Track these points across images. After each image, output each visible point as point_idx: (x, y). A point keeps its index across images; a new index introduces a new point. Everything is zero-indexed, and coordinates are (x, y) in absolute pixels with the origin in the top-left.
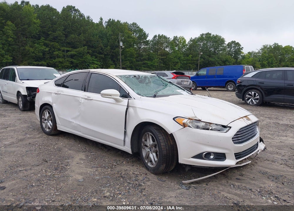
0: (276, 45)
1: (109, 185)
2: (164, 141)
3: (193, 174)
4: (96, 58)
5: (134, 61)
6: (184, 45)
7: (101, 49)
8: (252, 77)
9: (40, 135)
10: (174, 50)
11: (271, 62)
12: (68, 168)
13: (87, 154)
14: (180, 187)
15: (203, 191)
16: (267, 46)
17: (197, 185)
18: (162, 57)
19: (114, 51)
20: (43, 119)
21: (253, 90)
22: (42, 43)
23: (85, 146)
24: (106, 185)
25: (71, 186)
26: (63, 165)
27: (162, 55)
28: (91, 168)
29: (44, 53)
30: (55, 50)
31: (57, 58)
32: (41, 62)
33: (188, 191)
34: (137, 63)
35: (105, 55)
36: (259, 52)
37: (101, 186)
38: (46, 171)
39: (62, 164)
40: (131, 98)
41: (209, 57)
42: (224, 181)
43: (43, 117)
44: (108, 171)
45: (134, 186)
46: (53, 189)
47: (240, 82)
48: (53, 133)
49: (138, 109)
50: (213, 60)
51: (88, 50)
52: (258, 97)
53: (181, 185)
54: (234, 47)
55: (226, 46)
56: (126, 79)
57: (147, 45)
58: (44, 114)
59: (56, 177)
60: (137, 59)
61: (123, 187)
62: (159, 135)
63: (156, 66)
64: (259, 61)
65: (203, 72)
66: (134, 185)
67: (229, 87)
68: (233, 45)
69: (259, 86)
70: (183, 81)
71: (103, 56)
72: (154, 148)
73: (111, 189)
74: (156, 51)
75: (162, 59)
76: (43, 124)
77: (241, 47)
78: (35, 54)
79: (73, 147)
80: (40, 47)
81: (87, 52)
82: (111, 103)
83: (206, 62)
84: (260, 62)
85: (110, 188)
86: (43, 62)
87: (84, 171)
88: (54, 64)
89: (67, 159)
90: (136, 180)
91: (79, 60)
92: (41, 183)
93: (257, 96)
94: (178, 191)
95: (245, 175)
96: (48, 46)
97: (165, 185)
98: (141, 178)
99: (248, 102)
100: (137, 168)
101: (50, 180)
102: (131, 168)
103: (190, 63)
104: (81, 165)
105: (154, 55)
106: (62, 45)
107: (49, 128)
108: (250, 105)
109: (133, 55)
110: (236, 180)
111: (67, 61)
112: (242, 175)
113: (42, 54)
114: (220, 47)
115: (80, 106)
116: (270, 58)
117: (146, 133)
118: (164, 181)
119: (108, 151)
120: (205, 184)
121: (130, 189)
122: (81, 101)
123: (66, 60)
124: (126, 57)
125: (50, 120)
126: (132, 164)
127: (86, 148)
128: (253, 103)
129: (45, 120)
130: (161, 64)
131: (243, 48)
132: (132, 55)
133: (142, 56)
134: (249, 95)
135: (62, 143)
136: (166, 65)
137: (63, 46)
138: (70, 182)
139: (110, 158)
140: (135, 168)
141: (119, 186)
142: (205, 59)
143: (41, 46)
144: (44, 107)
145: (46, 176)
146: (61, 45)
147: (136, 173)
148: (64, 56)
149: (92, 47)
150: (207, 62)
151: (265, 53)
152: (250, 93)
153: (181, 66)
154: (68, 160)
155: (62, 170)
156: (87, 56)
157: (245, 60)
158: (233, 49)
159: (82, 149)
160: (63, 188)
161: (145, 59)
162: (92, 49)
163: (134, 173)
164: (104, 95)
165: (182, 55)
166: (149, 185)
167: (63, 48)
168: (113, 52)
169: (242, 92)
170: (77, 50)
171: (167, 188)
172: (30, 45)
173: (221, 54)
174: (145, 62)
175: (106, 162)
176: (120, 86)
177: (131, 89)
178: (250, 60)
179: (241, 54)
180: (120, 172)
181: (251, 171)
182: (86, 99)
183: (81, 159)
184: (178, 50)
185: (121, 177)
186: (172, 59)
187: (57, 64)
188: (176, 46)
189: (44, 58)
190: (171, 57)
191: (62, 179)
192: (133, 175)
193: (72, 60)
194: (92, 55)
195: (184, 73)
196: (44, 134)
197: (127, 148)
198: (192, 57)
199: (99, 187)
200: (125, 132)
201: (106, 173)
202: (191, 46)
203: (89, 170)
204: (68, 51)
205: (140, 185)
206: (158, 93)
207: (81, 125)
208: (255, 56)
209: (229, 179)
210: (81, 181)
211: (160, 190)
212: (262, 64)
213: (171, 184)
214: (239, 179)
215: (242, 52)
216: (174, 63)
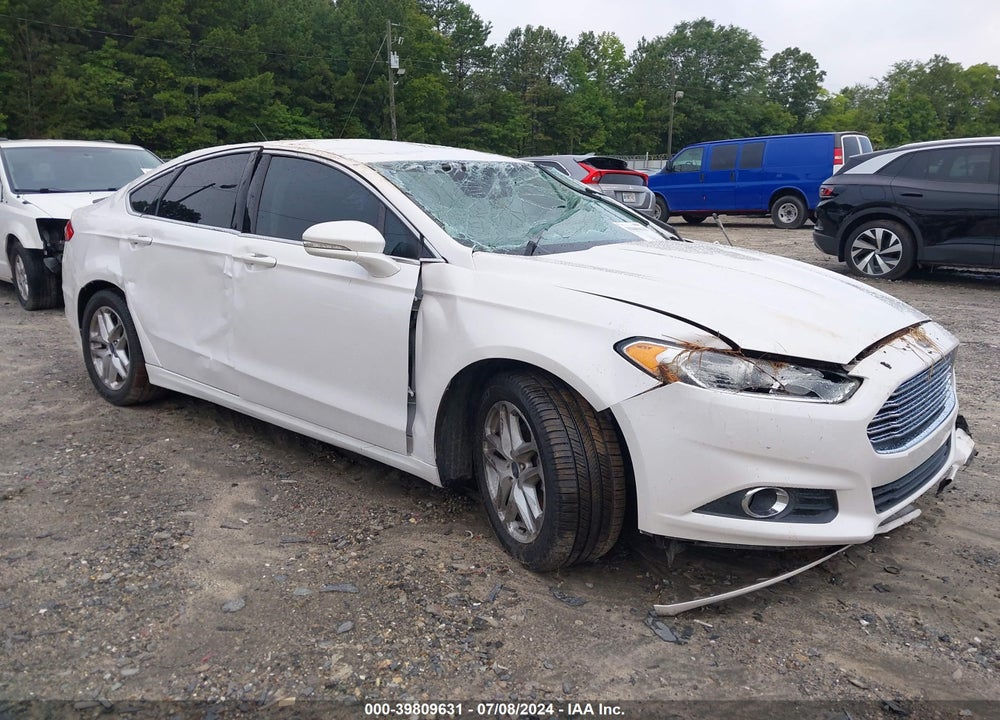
0: (938, 63)
1: (348, 625)
2: (566, 441)
3: (696, 566)
4: (307, 113)
5: (442, 124)
6: (618, 66)
7: (324, 83)
8: (878, 172)
9: (88, 404)
10: (581, 81)
11: (920, 124)
12: (186, 546)
13: (264, 484)
14: (648, 633)
15: (747, 648)
16: (909, 65)
17: (718, 620)
18: (541, 109)
19: (371, 87)
20: (95, 342)
21: (881, 222)
22: (111, 62)
23: (258, 448)
24: (338, 626)
25: (190, 635)
26: (164, 535)
27: (540, 102)
28: (280, 546)
29: (119, 97)
30: (158, 85)
31: (168, 115)
32: (112, 130)
33: (684, 649)
34: (451, 129)
35: (338, 103)
36: (880, 90)
37: (316, 632)
38: (90, 562)
39: (160, 530)
40: (434, 257)
41: (706, 107)
42: (825, 601)
43: (93, 335)
44: (345, 557)
45: (453, 630)
46: (114, 650)
47: (832, 194)
48: (136, 398)
49: (460, 305)
50: (720, 118)
51: (276, 84)
52: (899, 247)
53: (650, 620)
54: (792, 70)
55: (764, 68)
56: (411, 176)
57: (485, 64)
58: (97, 322)
59: (130, 592)
60: (450, 115)
61: (409, 633)
62: (546, 415)
63: (521, 143)
64: (881, 120)
65: (690, 160)
66: (456, 627)
67: (781, 211)
68: (790, 64)
69: (901, 207)
70: (622, 192)
71: (329, 106)
72: (527, 465)
73: (359, 647)
74: (520, 85)
75: (540, 114)
76: (95, 362)
77: (818, 71)
78: (88, 100)
79: (209, 455)
80: (103, 76)
81: (272, 92)
82: (351, 280)
83: (694, 125)
84: (883, 125)
85: (355, 644)
86: (116, 130)
87: (251, 561)
88: (159, 137)
89: (185, 507)
90: (464, 603)
91: (247, 121)
92: (64, 620)
93: (896, 242)
94: (642, 651)
95: (908, 570)
96: (133, 70)
97: (585, 620)
98: (481, 590)
99: (861, 266)
100: (465, 545)
101: (103, 606)
102: (443, 543)
103: (638, 129)
104: (239, 535)
105: (510, 100)
106: (183, 66)
107: (119, 378)
108: (868, 276)
109: (438, 102)
110: (874, 591)
111: (205, 126)
112: (895, 570)
113: (111, 101)
114: (743, 70)
115: (227, 292)
116: (916, 109)
117: (495, 405)
118: (581, 605)
119: (347, 469)
120: (750, 613)
121: (440, 647)
122: (232, 271)
123: (200, 121)
124: (413, 109)
125: (119, 348)
126: (443, 527)
127: (260, 459)
128: (880, 270)
129: (104, 347)
130: (538, 132)
131: (824, 73)
132: (432, 102)
133: (470, 104)
134: (866, 239)
135: (167, 435)
136: (555, 135)
137: (186, 72)
138: (188, 614)
139: (355, 499)
140: (456, 541)
141: (393, 629)
142: (693, 116)
143: (108, 73)
144: (93, 298)
145: (91, 583)
146: (177, 68)
147: (462, 566)
148: (194, 108)
149: (292, 74)
150: (700, 125)
151: (901, 90)
152: (868, 233)
153: (608, 142)
154: (189, 513)
155: (159, 557)
156: (275, 107)
157: (832, 117)
158: (791, 79)
159: (248, 463)
160: (153, 642)
161: (477, 118)
162: (290, 81)
163: (455, 566)
164: (318, 248)
165: (610, 102)
166: (516, 626)
167: (185, 80)
168: (365, 93)
169: (838, 228)
170: (240, 84)
171: (593, 635)
172: (66, 69)
173: (748, 96)
174: (480, 127)
175: (338, 516)
176: (387, 208)
177: (432, 218)
178: (850, 115)
179: (819, 97)
180: (397, 561)
181: (927, 548)
182: (250, 263)
183: (240, 507)
184: (598, 83)
185: (401, 586)
186: (576, 114)
187: (168, 136)
188: (591, 69)
189: (122, 114)
190: (573, 107)
191: (155, 599)
192: (450, 578)
193: (221, 122)
194: (291, 105)
195: (626, 164)
196: (101, 400)
197: (423, 463)
198: (646, 108)
199: (306, 635)
200: (412, 401)
201: (341, 568)
202: (641, 67)
203: (271, 556)
204: (204, 90)
205: (480, 626)
206: (545, 234)
207: (236, 368)
208: (866, 103)
209: (844, 589)
210: (234, 607)
211: (566, 649)
212: (891, 131)
213: (607, 618)
214: (886, 589)
215: (820, 88)
216: (582, 128)
